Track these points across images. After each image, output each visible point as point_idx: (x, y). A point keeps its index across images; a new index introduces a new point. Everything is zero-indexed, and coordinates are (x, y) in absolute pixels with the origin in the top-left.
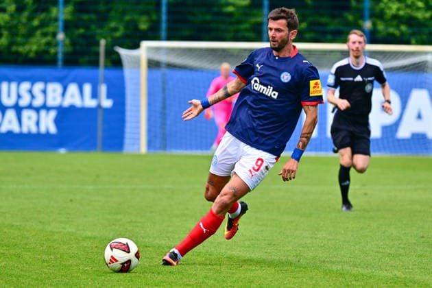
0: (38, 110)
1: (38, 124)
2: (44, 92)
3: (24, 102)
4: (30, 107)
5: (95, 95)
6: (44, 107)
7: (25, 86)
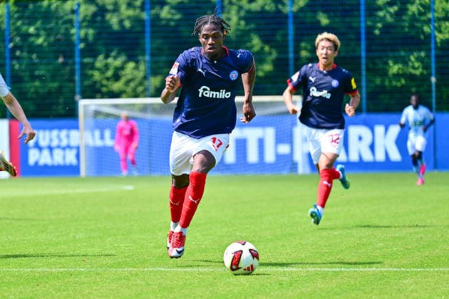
0: (64, 149)
1: (64, 158)
2: (68, 136)
3: (55, 143)
4: (59, 147)
5: (102, 137)
6: (69, 147)
7: (55, 133)
